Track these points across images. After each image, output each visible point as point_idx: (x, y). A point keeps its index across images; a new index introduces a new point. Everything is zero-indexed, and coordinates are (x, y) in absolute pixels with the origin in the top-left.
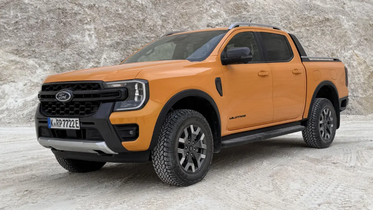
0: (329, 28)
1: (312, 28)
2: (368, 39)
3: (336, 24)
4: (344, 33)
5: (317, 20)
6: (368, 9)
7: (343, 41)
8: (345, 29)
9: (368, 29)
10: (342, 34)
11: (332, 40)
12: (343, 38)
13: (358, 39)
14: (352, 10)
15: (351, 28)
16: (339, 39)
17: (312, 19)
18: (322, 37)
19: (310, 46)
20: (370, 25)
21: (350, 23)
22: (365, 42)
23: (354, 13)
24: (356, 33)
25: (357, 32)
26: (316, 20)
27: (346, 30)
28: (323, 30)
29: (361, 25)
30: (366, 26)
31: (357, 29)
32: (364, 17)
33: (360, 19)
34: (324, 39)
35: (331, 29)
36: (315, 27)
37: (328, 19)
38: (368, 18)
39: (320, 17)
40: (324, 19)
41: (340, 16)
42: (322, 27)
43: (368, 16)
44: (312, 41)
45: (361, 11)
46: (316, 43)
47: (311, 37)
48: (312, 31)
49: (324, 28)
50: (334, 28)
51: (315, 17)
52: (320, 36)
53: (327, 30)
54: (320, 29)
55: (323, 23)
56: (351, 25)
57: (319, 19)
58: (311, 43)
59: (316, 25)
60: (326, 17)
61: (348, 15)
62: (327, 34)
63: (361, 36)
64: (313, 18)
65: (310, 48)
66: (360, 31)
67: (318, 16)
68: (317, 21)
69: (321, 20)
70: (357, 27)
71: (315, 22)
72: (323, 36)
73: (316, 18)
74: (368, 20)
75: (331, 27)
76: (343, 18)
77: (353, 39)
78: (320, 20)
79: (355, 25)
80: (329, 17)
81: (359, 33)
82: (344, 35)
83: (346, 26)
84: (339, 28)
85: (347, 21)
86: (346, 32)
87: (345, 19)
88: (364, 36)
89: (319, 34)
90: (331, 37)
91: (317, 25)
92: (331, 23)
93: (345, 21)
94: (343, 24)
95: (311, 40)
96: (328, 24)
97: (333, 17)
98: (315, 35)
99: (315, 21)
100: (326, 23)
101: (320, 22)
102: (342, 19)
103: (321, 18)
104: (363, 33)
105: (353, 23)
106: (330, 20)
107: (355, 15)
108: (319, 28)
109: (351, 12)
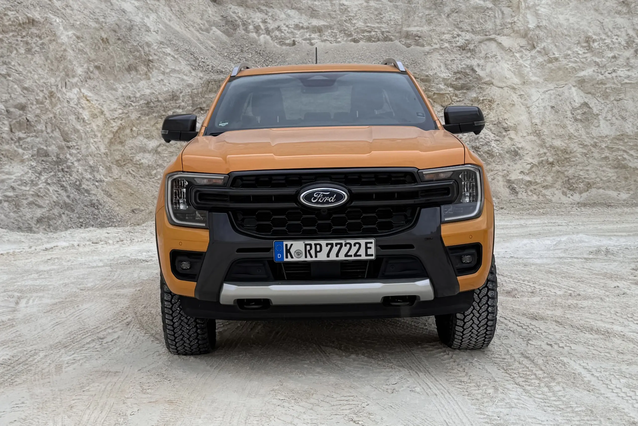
0: (38, 39)
1: (7, 36)
2: (101, 66)
3: (48, 33)
4: (62, 53)
5: (14, 21)
6: (93, 6)
7: (61, 67)
8: (63, 44)
9: (99, 48)
10: (60, 54)
11: (47, 66)
12: (62, 62)
13: (85, 66)
14: (67, 6)
15: (72, 42)
16: (56, 63)
17: (4, 18)
18: (27, 56)
19: (9, 75)
20: (103, 40)
21: (70, 33)
22: (97, 72)
23: (71, 12)
24: (81, 54)
25: (81, 51)
26: (12, 19)
27: (64, 47)
28: (27, 43)
29: (87, 38)
30: (96, 41)
31: (81, 46)
32: (90, 23)
33: (84, 25)
34: (32, 62)
35: (41, 42)
36: (11, 34)
37: (33, 20)
38: (97, 26)
39: (18, 15)
40: (27, 21)
41: (52, 16)
42: (24, 36)
43: (97, 21)
44: (13, 63)
45: (83, 9)
46: (20, 69)
47: (8, 56)
48: (10, 43)
49: (29, 39)
50: (46, 40)
51: (9, 13)
52: (24, 56)
53: (35, 43)
54: (21, 39)
55: (24, 28)
56: (71, 38)
57: (17, 18)
58: (10, 68)
59: (12, 31)
60: (29, 15)
61: (63, 16)
62: (36, 51)
63: (89, 60)
64: (5, 15)
65: (11, 79)
66: (87, 50)
67: (13, 13)
68: (14, 24)
69: (21, 22)
70: (82, 41)
71: (10, 25)
72: (30, 56)
73: (11, 16)
74: (98, 30)
75: (40, 37)
76: (58, 21)
77: (77, 65)
78: (19, 21)
79: (78, 38)
80: (34, 18)
81: (86, 53)
82: (62, 55)
83: (64, 39)
84: (54, 40)
85: (64, 28)
86: (65, 50)
87: (61, 24)
88: (94, 60)
89: (22, 51)
90: (43, 58)
91: (15, 31)
92: (39, 29)
93: (61, 28)
94: (58, 33)
95: (10, 63)
96: (34, 30)
97: (41, 17)
98: (15, 52)
99: (10, 23)
100: (30, 29)
101: (20, 25)
102: (55, 23)
103: (20, 18)
104: (93, 56)
105: (75, 32)
106: (37, 22)
107: (75, 18)
108: (19, 39)
109: (65, 9)
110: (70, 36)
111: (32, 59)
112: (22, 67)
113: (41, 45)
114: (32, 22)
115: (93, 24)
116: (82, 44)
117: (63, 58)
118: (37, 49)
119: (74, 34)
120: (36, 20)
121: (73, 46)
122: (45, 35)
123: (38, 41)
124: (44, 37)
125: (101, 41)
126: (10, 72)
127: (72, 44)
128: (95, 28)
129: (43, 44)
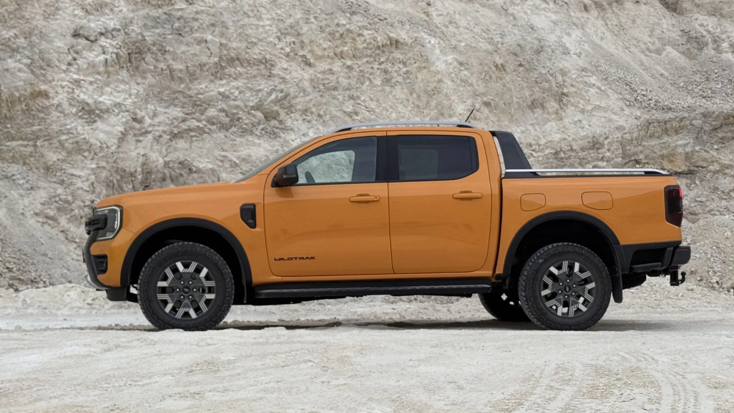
0: (401, 66)
1: (360, 63)
2: (492, 102)
3: (416, 58)
4: (435, 84)
5: (371, 43)
6: (488, 22)
7: (433, 103)
8: (438, 72)
9: (491, 77)
10: (433, 86)
11: (411, 101)
12: (434, 97)
13: (469, 102)
14: (451, 22)
15: (451, 70)
16: (424, 98)
17: (358, 39)
18: (383, 89)
19: (357, 114)
20: (496, 66)
21: (450, 58)
22: (486, 110)
23: (455, 30)
24: (464, 86)
25: (465, 82)
26: (368, 41)
27: (439, 76)
28: (386, 72)
29: (474, 64)
30: (486, 68)
31: (465, 75)
32: (480, 44)
33: (472, 47)
34: (390, 96)
35: (405, 69)
36: (365, 60)
37: (397, 41)
38: (490, 48)
39: (376, 35)
40: (389, 43)
41: (425, 36)
42: (383, 62)
43: (491, 41)
44: (363, 98)
45: (472, 26)
46: (373, 105)
47: (357, 88)
48: (361, 71)
49: (388, 66)
50: (413, 68)
51: (365, 33)
52: (380, 88)
53: (396, 71)
54: (378, 67)
55: (383, 52)
56: (450, 64)
57: (375, 39)
58: (359, 104)
59: (367, 56)
60: (391, 35)
61: (442, 36)
62: (397, 82)
63: (475, 95)
64: (360, 35)
65: (359, 118)
66: (473, 80)
67: (370, 32)
68: (370, 46)
69: (380, 44)
70: (466, 69)
71: (365, 48)
72: (388, 89)
73: (367, 37)
74: (491, 54)
75: (404, 64)
76: (433, 42)
77: (457, 101)
78: (377, 42)
79: (461, 64)
80: (399, 38)
81: (471, 85)
82: (435, 88)
83: (440, 65)
84: (425, 67)
85: (441, 51)
86: (440, 81)
87: (437, 46)
88: (483, 94)
89: (378, 82)
90: (406, 91)
91: (371, 56)
92: (404, 53)
93: (437, 51)
94: (433, 58)
95: (359, 98)
96: (397, 55)
97: (409, 37)
98: (367, 83)
99: (365, 45)
100: (392, 52)
101: (378, 47)
102: (428, 45)
103: (379, 39)
104: (481, 88)
105: (456, 56)
106: (402, 44)
107: (460, 38)
108: (376, 66)
109: (447, 27)
110: (449, 62)
111: (391, 92)
112: (375, 103)
113: (405, 73)
114: (396, 44)
115: (484, 46)
116: (465, 72)
117: (436, 91)
118: (400, 79)
119: (456, 60)
120: (402, 41)
121: (453, 75)
122: (413, 61)
123: (400, 69)
124: (411, 64)
125: (494, 69)
126: (358, 110)
127: (451, 73)
128: (486, 51)
129: (407, 72)
